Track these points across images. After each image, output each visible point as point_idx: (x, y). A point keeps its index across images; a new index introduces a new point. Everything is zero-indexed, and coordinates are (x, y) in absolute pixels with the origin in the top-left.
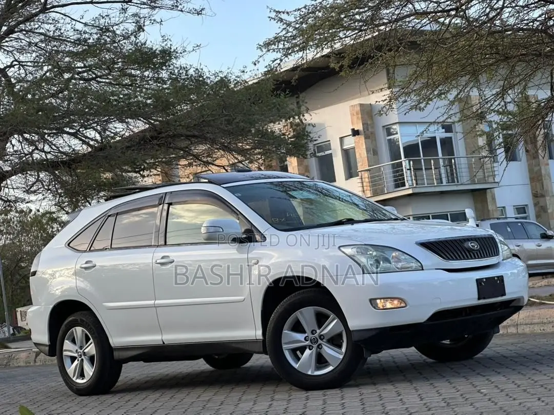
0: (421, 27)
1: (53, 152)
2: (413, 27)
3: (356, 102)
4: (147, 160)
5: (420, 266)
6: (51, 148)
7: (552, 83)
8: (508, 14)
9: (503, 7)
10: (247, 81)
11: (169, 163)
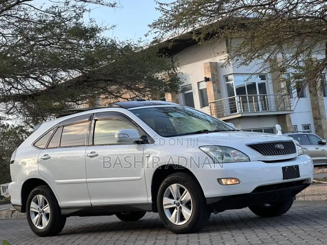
0: (248, 15)
1: (23, 89)
2: (243, 15)
3: (208, 61)
4: (80, 94)
5: (248, 159)
6: (22, 87)
7: (326, 50)
8: (300, 7)
9: (297, 3)
10: (142, 46)
11: (93, 97)
